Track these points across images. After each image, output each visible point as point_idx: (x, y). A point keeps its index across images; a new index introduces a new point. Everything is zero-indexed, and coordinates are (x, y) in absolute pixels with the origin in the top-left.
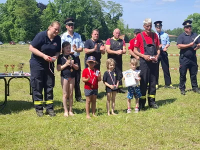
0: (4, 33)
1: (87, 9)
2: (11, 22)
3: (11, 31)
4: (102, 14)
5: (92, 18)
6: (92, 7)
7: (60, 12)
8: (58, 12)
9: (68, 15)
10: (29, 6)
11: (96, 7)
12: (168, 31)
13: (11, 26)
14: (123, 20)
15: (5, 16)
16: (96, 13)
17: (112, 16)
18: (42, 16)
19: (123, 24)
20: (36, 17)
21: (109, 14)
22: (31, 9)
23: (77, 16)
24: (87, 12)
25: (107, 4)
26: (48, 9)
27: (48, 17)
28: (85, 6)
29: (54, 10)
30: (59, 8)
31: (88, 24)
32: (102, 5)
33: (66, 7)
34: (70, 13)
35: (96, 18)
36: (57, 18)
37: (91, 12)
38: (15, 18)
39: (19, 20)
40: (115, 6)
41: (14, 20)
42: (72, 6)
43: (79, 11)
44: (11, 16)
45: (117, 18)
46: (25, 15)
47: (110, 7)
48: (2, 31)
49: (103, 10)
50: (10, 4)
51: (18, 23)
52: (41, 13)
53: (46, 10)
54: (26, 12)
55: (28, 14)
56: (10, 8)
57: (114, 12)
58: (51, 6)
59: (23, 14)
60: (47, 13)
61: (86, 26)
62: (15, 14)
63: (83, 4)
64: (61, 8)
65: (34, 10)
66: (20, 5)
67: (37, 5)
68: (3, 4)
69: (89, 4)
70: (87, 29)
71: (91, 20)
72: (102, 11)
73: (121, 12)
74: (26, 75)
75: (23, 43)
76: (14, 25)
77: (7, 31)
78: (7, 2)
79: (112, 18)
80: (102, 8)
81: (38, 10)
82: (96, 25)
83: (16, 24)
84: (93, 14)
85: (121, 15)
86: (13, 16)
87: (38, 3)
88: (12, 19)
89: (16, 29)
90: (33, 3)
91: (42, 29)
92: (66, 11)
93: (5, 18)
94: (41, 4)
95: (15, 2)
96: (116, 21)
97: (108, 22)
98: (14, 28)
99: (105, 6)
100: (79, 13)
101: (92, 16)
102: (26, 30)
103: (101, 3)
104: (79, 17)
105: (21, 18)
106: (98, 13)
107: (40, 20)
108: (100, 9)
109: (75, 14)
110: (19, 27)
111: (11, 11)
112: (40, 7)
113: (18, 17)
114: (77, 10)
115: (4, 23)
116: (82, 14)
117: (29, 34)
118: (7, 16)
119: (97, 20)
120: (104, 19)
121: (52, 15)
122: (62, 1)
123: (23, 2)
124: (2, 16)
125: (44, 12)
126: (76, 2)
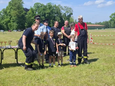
0: (5, 25)
1: (52, 11)
2: (9, 19)
3: (9, 24)
4: (61, 14)
5: (55, 16)
6: (55, 10)
7: (37, 13)
8: (36, 13)
9: (41, 14)
10: (19, 10)
11: (57, 10)
12: (100, 23)
13: (9, 21)
14: (73, 17)
15: (6, 16)
16: (57, 13)
17: (67, 15)
18: (26, 16)
19: (73, 19)
20: (23, 16)
21: (65, 14)
22: (20, 11)
23: (46, 15)
24: (52, 13)
25: (64, 8)
26: (30, 12)
27: (30, 16)
28: (51, 10)
29: (33, 12)
30: (36, 11)
31: (53, 20)
32: (61, 9)
33: (40, 10)
34: (42, 13)
35: (57, 16)
37: (54, 13)
38: (12, 17)
39: (14, 18)
40: (68, 9)
41: (11, 18)
42: (44, 10)
43: (48, 12)
44: (9, 16)
45: (70, 16)
46: (17, 15)
47: (66, 10)
48: (4, 24)
50: (8, 9)
51: (13, 19)
52: (26, 14)
53: (29, 12)
54: (17, 13)
55: (19, 14)
56: (8, 11)
57: (68, 12)
58: (32, 9)
59: (16, 14)
60: (29, 14)
61: (51, 20)
62: (12, 15)
63: (50, 8)
64: (37, 10)
65: (22, 12)
66: (14, 10)
67: (24, 9)
68: (4, 9)
69: (53, 8)
70: (52, 22)
71: (55, 17)
72: (61, 12)
73: (72, 12)
74: (13, 47)
75: (15, 31)
76: (11, 21)
77: (6, 24)
78: (7, 8)
79: (67, 16)
80: (61, 10)
81: (24, 12)
83: (12, 20)
85: (72, 14)
86: (10, 15)
87: (24, 8)
88: (10, 17)
89: (12, 23)
90: (21, 8)
91: (26, 23)
92: (40, 12)
93: (6, 17)
94: (26, 9)
95: (11, 8)
96: (69, 18)
97: (64, 18)
99: (62, 9)
100: (47, 14)
101: (55, 15)
102: (17, 23)
103: (60, 8)
105: (15, 16)
106: (59, 13)
107: (25, 17)
108: (60, 11)
110: (14, 22)
111: (9, 13)
112: (25, 10)
113: (13, 16)
114: (46, 12)
115: (5, 20)
116: (49, 14)
117: (19, 26)
118: (7, 16)
119: (58, 17)
120: (62, 16)
121: (32, 14)
122: (38, 7)
123: (16, 7)
124: (4, 16)
125: (28, 13)
126: (46, 7)
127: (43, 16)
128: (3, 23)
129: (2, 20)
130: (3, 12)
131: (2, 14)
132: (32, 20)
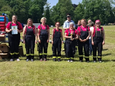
1: (102, 5)
2: (58, 15)
3: (58, 20)
4: (111, 8)
5: (104, 11)
6: (104, 4)
7: (85, 8)
8: (84, 8)
9: (89, 9)
11: (107, 4)
18: (75, 11)
20: (71, 11)
24: (101, 7)
26: (78, 7)
27: (78, 11)
28: (100, 4)
29: (82, 7)
30: (84, 6)
31: (102, 14)
32: (111, 3)
33: (89, 5)
34: (91, 8)
36: (83, 11)
38: (61, 13)
39: (63, 14)
42: (93, 5)
43: (96, 7)
46: (66, 11)
49: (111, 5)
52: (74, 9)
54: (66, 9)
55: (67, 10)
56: (58, 8)
58: (80, 5)
59: (64, 11)
60: (78, 9)
61: (100, 15)
62: (61, 11)
64: (86, 6)
66: (63, 6)
67: (73, 5)
68: (55, 6)
69: (103, 2)
70: (101, 17)
78: (57, 5)
80: (111, 4)
82: (107, 15)
83: (61, 16)
84: (105, 8)
86: (59, 12)
87: (73, 4)
88: (59, 13)
90: (70, 4)
91: (74, 18)
92: (88, 7)
94: (74, 5)
95: (61, 5)
97: (114, 12)
98: (59, 18)
99: (113, 3)
100: (96, 8)
101: (104, 9)
104: (96, 10)
106: (108, 7)
107: (73, 13)
109: (93, 9)
110: (62, 18)
111: (59, 9)
112: (74, 6)
114: (95, 6)
115: (55, 16)
116: (98, 8)
118: (56, 12)
119: (107, 11)
120: (112, 10)
121: (81, 10)
122: (87, 2)
123: (65, 4)
124: (54, 12)
125: (76, 9)
126: (95, 2)
127: (91, 11)
128: (53, 20)
129: (52, 16)
130: (53, 9)
131: (52, 10)
132: (80, 15)
